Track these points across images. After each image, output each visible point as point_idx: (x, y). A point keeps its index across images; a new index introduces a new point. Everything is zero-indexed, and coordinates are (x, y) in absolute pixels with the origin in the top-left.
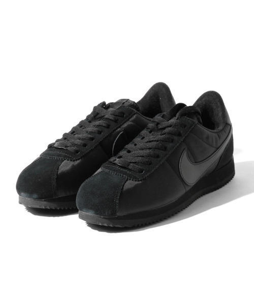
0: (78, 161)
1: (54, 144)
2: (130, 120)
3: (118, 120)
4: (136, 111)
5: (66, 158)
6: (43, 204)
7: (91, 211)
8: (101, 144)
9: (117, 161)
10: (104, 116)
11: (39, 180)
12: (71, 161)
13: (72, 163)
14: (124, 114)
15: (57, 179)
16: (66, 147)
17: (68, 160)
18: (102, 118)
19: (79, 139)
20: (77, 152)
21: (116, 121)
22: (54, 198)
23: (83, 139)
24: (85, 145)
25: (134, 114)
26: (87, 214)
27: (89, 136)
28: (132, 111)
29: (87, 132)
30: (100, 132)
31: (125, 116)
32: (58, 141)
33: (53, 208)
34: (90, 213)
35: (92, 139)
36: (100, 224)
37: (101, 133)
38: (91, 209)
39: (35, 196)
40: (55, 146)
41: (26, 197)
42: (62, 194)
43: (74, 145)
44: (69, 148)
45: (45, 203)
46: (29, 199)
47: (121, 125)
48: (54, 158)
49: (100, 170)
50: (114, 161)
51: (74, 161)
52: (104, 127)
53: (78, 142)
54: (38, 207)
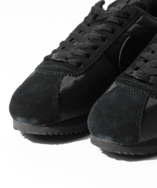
0: (82, 76)
1: (51, 56)
2: (137, 22)
3: (123, 23)
4: (142, 11)
5: (67, 73)
6: (43, 130)
7: (108, 137)
8: (106, 53)
9: (135, 74)
10: (106, 18)
11: (38, 102)
12: (74, 76)
13: (74, 79)
14: (129, 15)
15: (59, 99)
16: (66, 59)
17: (70, 76)
18: (103, 20)
19: (81, 49)
20: (79, 64)
21: (121, 24)
22: (56, 122)
23: (84, 49)
24: (88, 56)
25: (141, 15)
26: (103, 140)
27: (92, 44)
28: (139, 11)
29: (89, 39)
30: (103, 39)
31: (131, 17)
32: (54, 52)
33: (56, 134)
34: (107, 140)
35: (95, 48)
36: (119, 153)
37: (105, 40)
38: (108, 135)
39: (34, 121)
40: (53, 57)
41: (23, 122)
42: (65, 117)
43: (74, 56)
44: (69, 60)
45: (46, 128)
46: (26, 124)
47: (127, 29)
48: (53, 73)
49: (114, 85)
50: (131, 73)
51: (77, 76)
52: (108, 31)
53: (79, 52)
54: (37, 133)
